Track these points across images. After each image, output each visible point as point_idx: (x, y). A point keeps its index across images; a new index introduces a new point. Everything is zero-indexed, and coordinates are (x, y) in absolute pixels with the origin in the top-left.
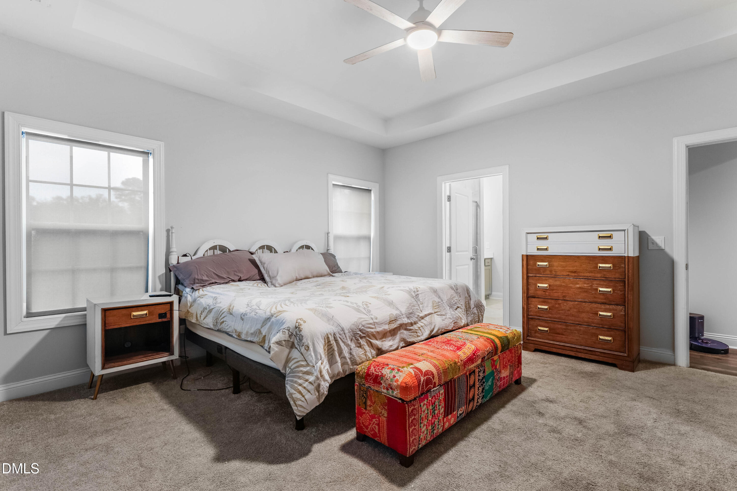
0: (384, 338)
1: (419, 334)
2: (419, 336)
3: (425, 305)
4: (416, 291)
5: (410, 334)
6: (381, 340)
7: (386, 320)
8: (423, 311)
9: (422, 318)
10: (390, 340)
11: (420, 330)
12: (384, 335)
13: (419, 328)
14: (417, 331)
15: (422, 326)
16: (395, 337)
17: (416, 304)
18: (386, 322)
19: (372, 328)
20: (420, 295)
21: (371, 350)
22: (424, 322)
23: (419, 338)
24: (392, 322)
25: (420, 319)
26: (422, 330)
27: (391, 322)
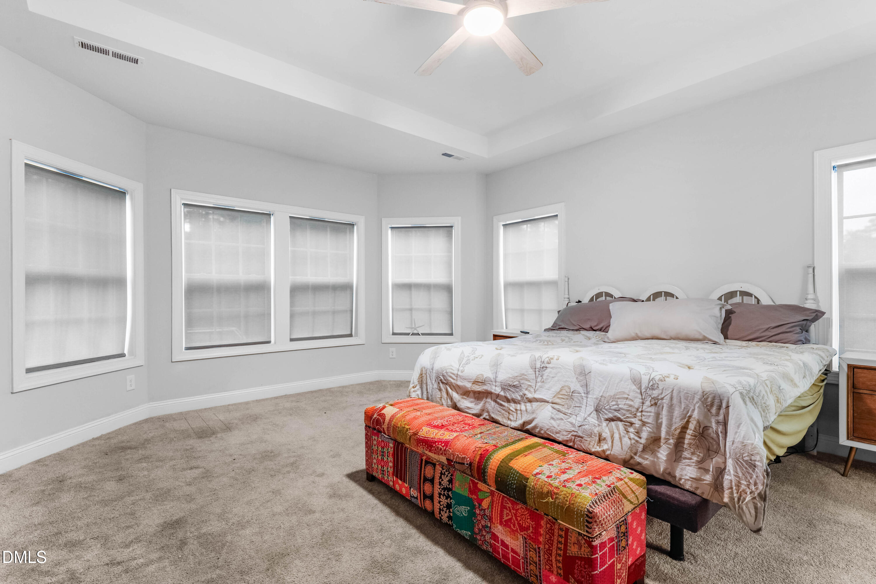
0: (466, 396)
1: (511, 417)
2: (511, 420)
3: (547, 386)
4: (545, 362)
5: (499, 409)
6: (461, 396)
7: (471, 378)
8: (537, 392)
9: (530, 401)
10: (472, 402)
11: (517, 413)
12: (466, 393)
13: (516, 410)
14: (511, 412)
15: (521, 410)
16: (479, 402)
17: (533, 380)
18: (470, 379)
19: (454, 379)
20: (548, 370)
21: (448, 399)
22: (528, 407)
23: (509, 422)
24: (477, 383)
25: (526, 401)
26: (519, 415)
27: (475, 382)
